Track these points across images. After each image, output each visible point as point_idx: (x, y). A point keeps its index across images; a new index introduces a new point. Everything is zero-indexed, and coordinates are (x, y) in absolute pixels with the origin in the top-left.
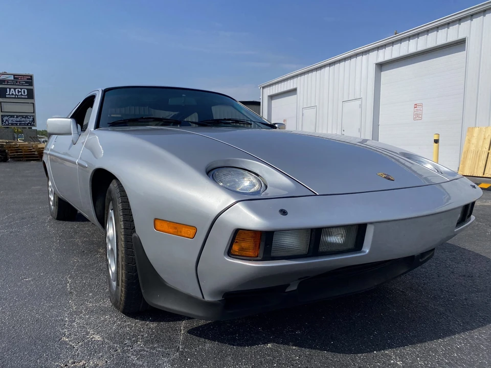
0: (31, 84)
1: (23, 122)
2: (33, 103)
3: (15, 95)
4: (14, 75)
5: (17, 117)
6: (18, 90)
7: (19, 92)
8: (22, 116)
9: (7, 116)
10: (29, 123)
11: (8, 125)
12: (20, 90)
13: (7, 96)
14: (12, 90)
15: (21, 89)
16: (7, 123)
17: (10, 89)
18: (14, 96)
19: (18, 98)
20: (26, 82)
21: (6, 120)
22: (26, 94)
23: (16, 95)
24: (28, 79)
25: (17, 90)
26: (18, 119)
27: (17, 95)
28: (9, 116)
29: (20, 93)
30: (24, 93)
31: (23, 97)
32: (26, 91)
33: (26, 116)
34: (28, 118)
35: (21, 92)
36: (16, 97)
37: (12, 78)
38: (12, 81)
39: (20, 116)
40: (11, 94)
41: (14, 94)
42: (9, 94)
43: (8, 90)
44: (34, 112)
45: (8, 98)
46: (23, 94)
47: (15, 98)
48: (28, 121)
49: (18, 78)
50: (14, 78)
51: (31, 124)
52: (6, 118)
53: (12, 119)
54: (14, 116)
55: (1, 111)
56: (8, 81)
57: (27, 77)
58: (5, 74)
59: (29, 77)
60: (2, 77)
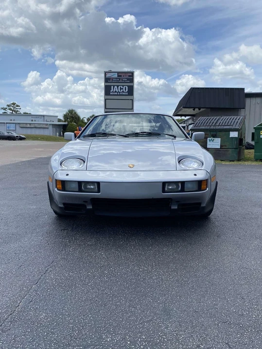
0: (132, 81)
2: (132, 100)
3: (118, 92)
4: (118, 73)
7: (121, 89)
12: (122, 87)
13: (111, 93)
14: (116, 87)
15: (123, 86)
17: (114, 86)
18: (116, 93)
19: (120, 95)
20: (128, 79)
22: (127, 91)
23: (119, 92)
24: (129, 76)
29: (122, 90)
30: (125, 90)
31: (124, 94)
32: (127, 87)
35: (123, 89)
37: (116, 76)
38: (116, 79)
40: (114, 91)
42: (113, 92)
43: (112, 87)
44: (132, 109)
45: (112, 95)
47: (118, 95)
49: (121, 76)
50: (118, 76)
55: (106, 108)
56: (112, 79)
57: (129, 74)
58: (110, 72)
59: (131, 74)
60: (108, 75)
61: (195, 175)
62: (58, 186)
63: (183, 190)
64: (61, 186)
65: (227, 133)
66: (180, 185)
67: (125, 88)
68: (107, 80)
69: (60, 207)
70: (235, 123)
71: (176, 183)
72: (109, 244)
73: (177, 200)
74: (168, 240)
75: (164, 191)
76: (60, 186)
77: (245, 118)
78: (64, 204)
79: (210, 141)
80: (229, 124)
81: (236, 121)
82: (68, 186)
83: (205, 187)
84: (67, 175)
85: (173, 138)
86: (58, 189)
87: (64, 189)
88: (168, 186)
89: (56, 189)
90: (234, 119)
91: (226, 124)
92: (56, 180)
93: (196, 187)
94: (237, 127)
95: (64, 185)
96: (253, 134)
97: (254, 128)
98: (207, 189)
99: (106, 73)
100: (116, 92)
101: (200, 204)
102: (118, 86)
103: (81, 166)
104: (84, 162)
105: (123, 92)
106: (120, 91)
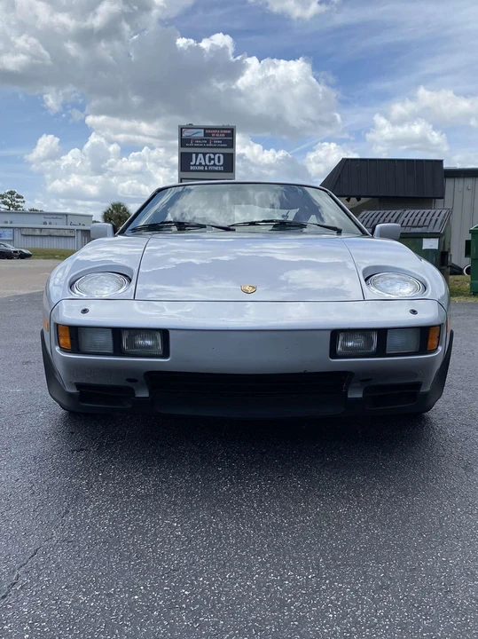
0: (231, 144)
3: (204, 166)
4: (205, 129)
6: (210, 157)
7: (210, 159)
12: (212, 156)
13: (192, 168)
14: (200, 156)
15: (214, 154)
17: (197, 154)
18: (202, 168)
19: (209, 171)
20: (224, 141)
22: (222, 163)
23: (206, 165)
24: (227, 135)
25: (207, 156)
27: (208, 166)
29: (212, 162)
30: (219, 162)
31: (216, 168)
32: (222, 157)
35: (214, 159)
36: (206, 168)
37: (201, 134)
38: (202, 140)
40: (197, 163)
41: (203, 163)
42: (195, 165)
43: (194, 155)
45: (193, 171)
46: (217, 163)
47: (204, 171)
49: (210, 135)
50: (205, 135)
56: (194, 140)
57: (225, 132)
58: (190, 127)
59: (229, 132)
60: (186, 134)
61: (414, 312)
62: (62, 341)
63: (381, 351)
64: (68, 341)
65: (418, 240)
66: (375, 338)
67: (219, 157)
68: (184, 142)
69: (71, 395)
70: (433, 222)
71: (364, 332)
72: (193, 494)
73: (364, 378)
74: (343, 483)
75: (333, 353)
76: (66, 341)
77: (450, 212)
78: (79, 386)
80: (421, 224)
81: (434, 218)
82: (86, 342)
83: (436, 343)
84: (85, 311)
85: (335, 233)
86: (63, 349)
87: (76, 348)
88: (345, 340)
89: (57, 348)
90: (431, 215)
91: (415, 223)
92: (57, 325)
93: (413, 343)
94: (436, 230)
95: (75, 336)
96: (468, 243)
97: (471, 232)
98: (440, 348)
99: (181, 129)
100: (200, 165)
101: (418, 385)
102: (204, 154)
103: (122, 290)
104: (130, 280)
105: (214, 165)
106: (208, 163)
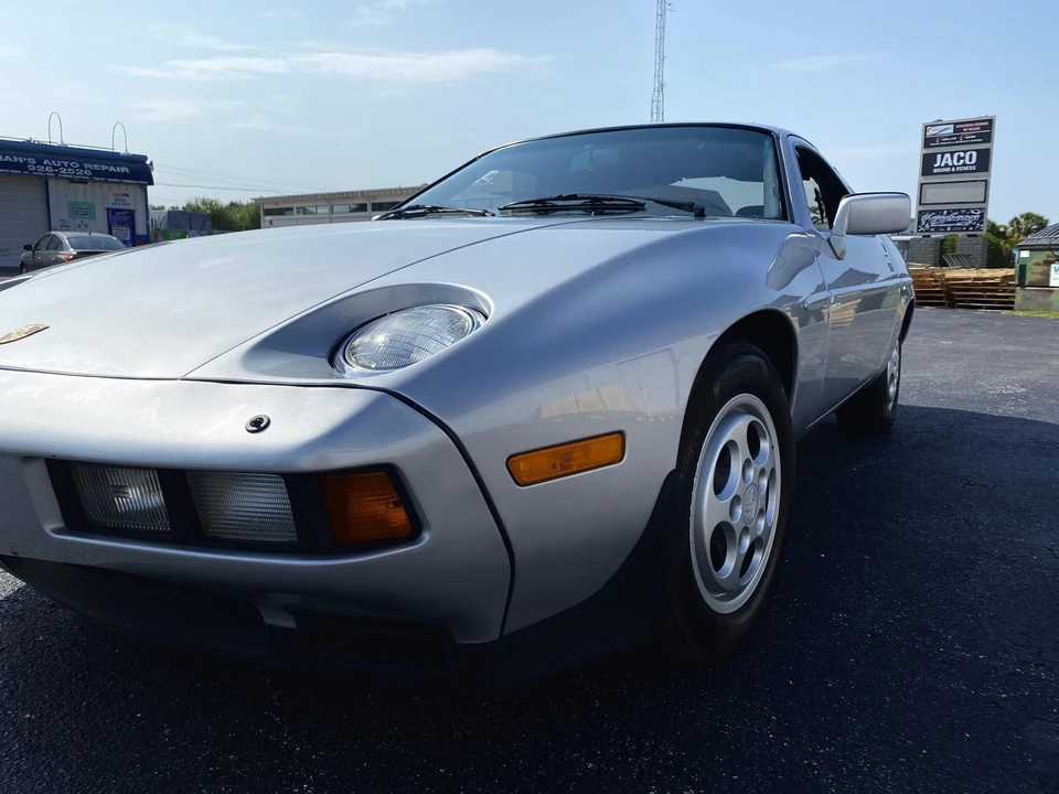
0: (987, 138)
1: (959, 224)
2: (986, 181)
3: (951, 167)
4: (955, 124)
5: (948, 214)
6: (959, 156)
7: (959, 158)
8: (959, 210)
9: (930, 212)
10: (971, 225)
11: (929, 231)
12: (962, 154)
13: (935, 171)
14: (948, 156)
15: (965, 152)
16: (927, 226)
17: (943, 154)
18: (948, 170)
19: (956, 172)
20: (978, 136)
21: (927, 221)
22: (974, 161)
23: (953, 166)
24: (983, 128)
25: (955, 155)
26: (949, 218)
27: (956, 167)
28: (934, 211)
29: (962, 162)
30: (970, 160)
31: (966, 168)
32: (974, 154)
33: (968, 210)
34: (971, 214)
35: (963, 158)
36: (953, 170)
37: (950, 130)
38: (950, 137)
39: (954, 211)
40: (943, 165)
41: (950, 164)
42: (940, 167)
43: (939, 156)
44: (984, 202)
45: (936, 174)
46: (967, 162)
47: (951, 173)
48: (969, 219)
49: (961, 130)
50: (956, 130)
51: (974, 226)
52: (927, 217)
53: (938, 217)
54: (943, 211)
55: (920, 204)
56: (940, 138)
57: (982, 124)
58: (939, 123)
59: (986, 123)
60: (931, 132)
67: (971, 155)
68: (928, 142)
79: (1056, 271)
99: (926, 127)
100: (946, 166)
102: (952, 153)
105: (964, 165)
106: (956, 164)
